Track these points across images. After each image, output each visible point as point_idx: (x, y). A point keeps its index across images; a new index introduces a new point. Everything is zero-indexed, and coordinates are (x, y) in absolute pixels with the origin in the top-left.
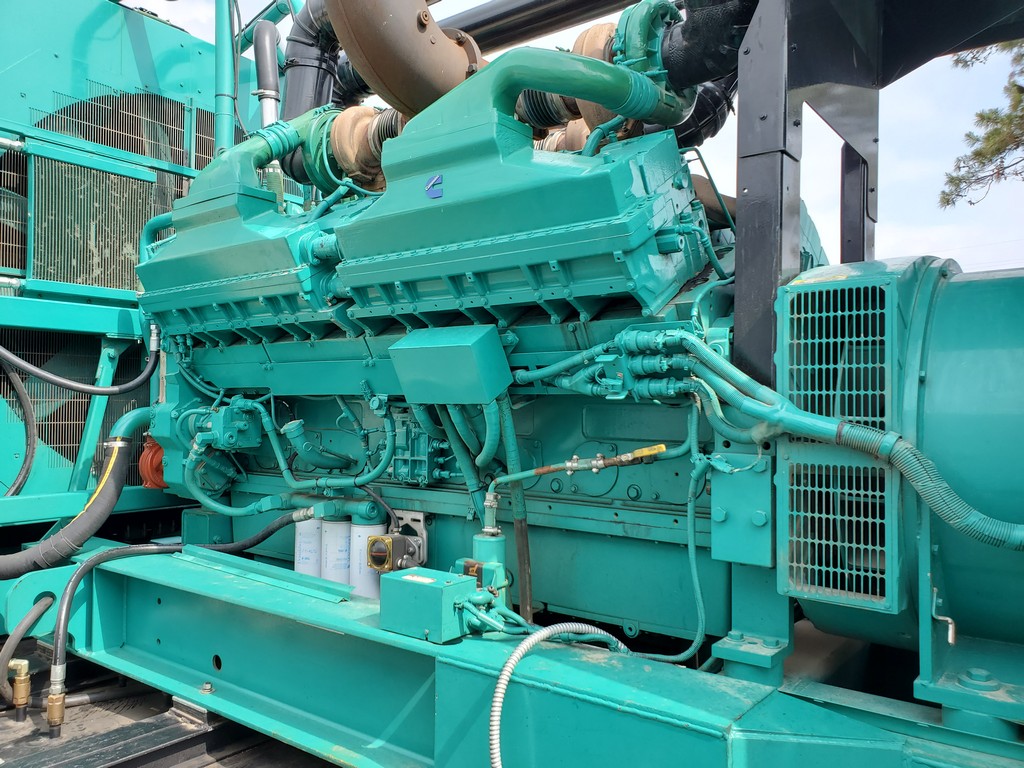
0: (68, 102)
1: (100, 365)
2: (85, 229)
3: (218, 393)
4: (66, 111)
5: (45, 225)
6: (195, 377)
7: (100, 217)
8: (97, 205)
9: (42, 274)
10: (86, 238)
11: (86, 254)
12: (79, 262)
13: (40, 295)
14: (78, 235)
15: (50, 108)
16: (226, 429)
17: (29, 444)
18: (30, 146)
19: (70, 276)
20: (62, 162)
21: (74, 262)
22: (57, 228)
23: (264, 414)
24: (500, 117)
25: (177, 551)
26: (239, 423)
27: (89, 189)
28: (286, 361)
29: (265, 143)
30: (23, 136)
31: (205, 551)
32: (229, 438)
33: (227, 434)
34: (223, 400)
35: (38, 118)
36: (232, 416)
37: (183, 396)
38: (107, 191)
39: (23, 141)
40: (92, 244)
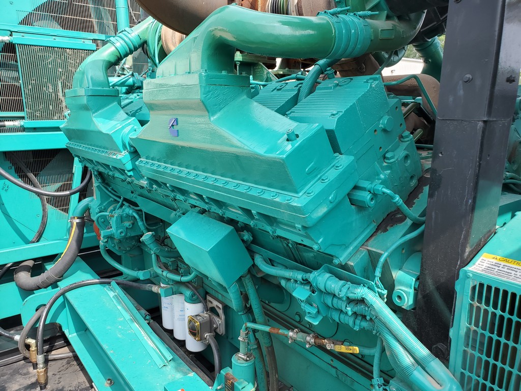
0: (39, 3)
1: (75, 165)
2: (55, 86)
3: (120, 198)
4: (38, 9)
5: (30, 87)
6: (108, 187)
7: (63, 77)
8: (60, 70)
9: (32, 117)
10: (56, 91)
11: (58, 102)
12: (54, 107)
13: (35, 129)
14: (51, 91)
15: (30, 8)
16: (117, 228)
17: (43, 206)
18: (16, 39)
19: (50, 116)
20: (35, 46)
21: (51, 107)
22: (38, 87)
23: (139, 220)
24: (207, 76)
25: (109, 283)
26: (127, 224)
27: (54, 60)
28: (141, 195)
29: (113, 49)
30: (11, 32)
31: (119, 290)
32: (121, 233)
33: (119, 231)
34: (122, 205)
35: (23, 16)
36: (122, 219)
37: (104, 197)
38: (66, 58)
39: (11, 35)
40: (60, 94)
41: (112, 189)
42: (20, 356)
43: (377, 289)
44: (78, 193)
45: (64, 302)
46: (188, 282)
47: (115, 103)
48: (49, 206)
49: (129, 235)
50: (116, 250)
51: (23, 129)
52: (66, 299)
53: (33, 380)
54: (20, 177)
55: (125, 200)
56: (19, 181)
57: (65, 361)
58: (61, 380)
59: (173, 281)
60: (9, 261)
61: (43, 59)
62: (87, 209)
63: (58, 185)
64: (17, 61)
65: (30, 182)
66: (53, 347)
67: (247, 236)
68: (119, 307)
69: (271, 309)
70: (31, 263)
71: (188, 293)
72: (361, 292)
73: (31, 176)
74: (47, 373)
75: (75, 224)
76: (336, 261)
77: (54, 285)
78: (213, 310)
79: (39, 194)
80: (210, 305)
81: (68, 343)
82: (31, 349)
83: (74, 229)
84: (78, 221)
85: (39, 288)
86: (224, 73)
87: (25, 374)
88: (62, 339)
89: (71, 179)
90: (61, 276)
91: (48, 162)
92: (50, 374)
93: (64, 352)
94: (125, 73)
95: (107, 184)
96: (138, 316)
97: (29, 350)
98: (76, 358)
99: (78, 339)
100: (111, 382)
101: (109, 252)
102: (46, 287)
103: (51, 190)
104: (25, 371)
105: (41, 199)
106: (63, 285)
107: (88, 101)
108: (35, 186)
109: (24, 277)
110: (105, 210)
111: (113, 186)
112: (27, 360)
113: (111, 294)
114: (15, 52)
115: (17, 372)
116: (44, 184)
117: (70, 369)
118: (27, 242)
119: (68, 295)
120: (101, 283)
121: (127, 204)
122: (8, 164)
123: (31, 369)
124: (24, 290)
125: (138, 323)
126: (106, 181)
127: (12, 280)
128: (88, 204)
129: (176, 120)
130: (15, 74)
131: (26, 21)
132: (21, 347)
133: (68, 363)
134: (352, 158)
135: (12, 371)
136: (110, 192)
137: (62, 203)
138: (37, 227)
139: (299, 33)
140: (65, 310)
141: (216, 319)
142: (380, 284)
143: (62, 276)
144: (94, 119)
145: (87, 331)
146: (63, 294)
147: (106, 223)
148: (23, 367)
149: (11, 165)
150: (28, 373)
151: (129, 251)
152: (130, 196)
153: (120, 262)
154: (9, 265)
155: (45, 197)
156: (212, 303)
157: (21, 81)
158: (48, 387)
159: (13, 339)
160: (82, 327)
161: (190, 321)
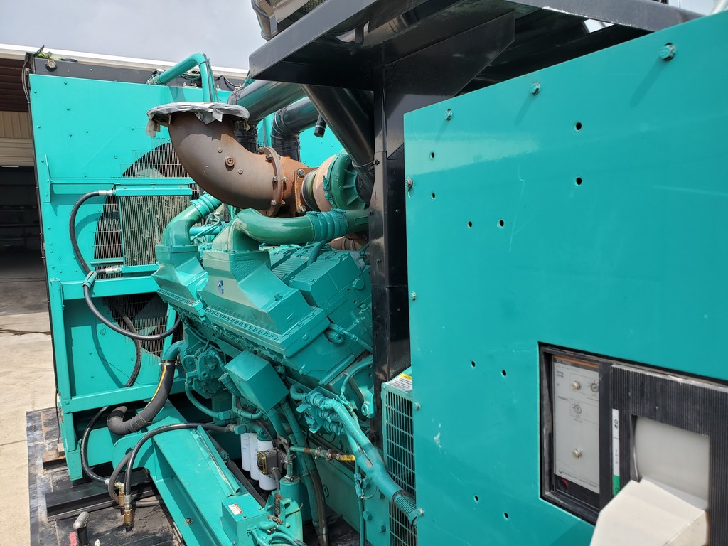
0: (141, 155)
1: (168, 308)
2: (152, 232)
3: (206, 340)
4: (140, 161)
5: (129, 234)
6: (195, 330)
7: (160, 223)
8: (158, 216)
9: (130, 262)
10: (153, 237)
12: (150, 252)
13: (132, 275)
14: (148, 236)
16: (201, 370)
17: (138, 350)
18: (120, 191)
19: (146, 262)
21: (147, 252)
22: (136, 235)
23: (220, 362)
24: (235, 256)
25: (196, 428)
26: (210, 366)
27: (152, 208)
28: (220, 338)
29: (195, 209)
30: (115, 185)
31: (203, 433)
32: (204, 375)
33: (203, 373)
34: (208, 347)
35: (126, 168)
36: (205, 361)
37: (192, 340)
38: (163, 207)
39: (115, 188)
40: (157, 239)
41: (200, 332)
42: (110, 502)
43: (341, 401)
44: (171, 336)
45: (152, 446)
46: (258, 419)
47: (195, 258)
48: (143, 350)
49: (212, 376)
50: (203, 394)
51: (121, 275)
52: (153, 442)
53: (121, 523)
54: (117, 321)
55: (211, 342)
56: (115, 325)
57: (152, 509)
58: (147, 524)
59: (247, 419)
60: (105, 404)
61: (143, 207)
62: (177, 353)
63: (152, 329)
64: (118, 210)
65: (125, 326)
66: (140, 495)
67: (280, 370)
68: (201, 449)
69: (323, 440)
70: (123, 409)
71: (259, 430)
72: (331, 403)
73: (127, 319)
74: (133, 518)
75: (165, 367)
76: (320, 383)
77: (144, 429)
78: (282, 448)
79: (134, 338)
80: (279, 443)
81: (156, 493)
82: (120, 493)
83: (164, 373)
84: (168, 364)
85: (129, 432)
86: (248, 251)
87: (113, 519)
88: (150, 488)
89: (165, 322)
90: (150, 420)
91: (142, 306)
92: (136, 519)
93: (152, 500)
94: (215, 220)
95: (195, 327)
96: (217, 455)
97: (118, 494)
98: (163, 505)
99: (164, 485)
100: (190, 521)
101: (194, 393)
102: (137, 431)
103: (145, 334)
104: (113, 516)
105: (135, 343)
106: (151, 429)
107: (171, 258)
108: (130, 331)
109: (116, 422)
110: (192, 353)
111: (200, 329)
112: (117, 507)
113: (196, 437)
114: (117, 203)
115: (106, 517)
116: (139, 327)
117: (156, 516)
118: (120, 386)
119: (156, 438)
120: (188, 428)
121: (211, 346)
122: (107, 308)
123: (119, 515)
124: (116, 434)
125: (216, 462)
126: (194, 325)
127: (106, 425)
128: (177, 348)
129: (222, 282)
130: (115, 222)
131: (130, 173)
132: (110, 490)
133: (155, 510)
134: (322, 310)
135: (100, 516)
136: (197, 335)
137: (155, 347)
138: (130, 371)
139: (290, 228)
140: (152, 455)
141: (283, 455)
142: (343, 397)
143: (152, 420)
144: (176, 273)
145: (174, 478)
146: (151, 436)
147: (193, 367)
148: (112, 512)
149: (109, 309)
150: (116, 518)
151: (216, 394)
152: (213, 339)
153: (210, 408)
154: (103, 410)
155: (140, 341)
156: (280, 440)
157: (121, 230)
158: (134, 529)
159: (104, 483)
160: (169, 474)
161: (259, 456)
